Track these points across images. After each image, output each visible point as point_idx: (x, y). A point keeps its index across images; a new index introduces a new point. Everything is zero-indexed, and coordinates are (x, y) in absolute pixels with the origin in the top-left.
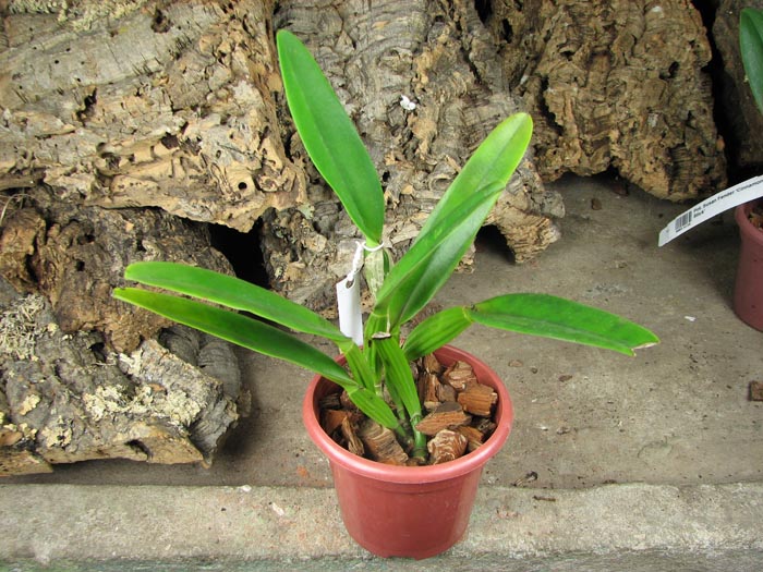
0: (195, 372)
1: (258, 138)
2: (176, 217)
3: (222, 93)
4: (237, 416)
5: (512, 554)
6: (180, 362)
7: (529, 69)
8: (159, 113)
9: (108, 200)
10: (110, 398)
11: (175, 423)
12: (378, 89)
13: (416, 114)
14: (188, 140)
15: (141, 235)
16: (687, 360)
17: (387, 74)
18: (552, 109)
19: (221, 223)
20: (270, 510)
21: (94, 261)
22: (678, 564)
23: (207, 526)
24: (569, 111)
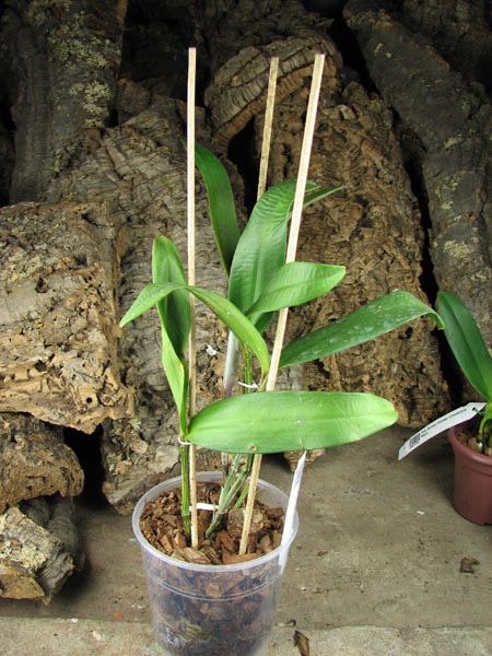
0: (44, 532)
1: (102, 367)
2: (41, 421)
3: (80, 336)
4: (72, 567)
6: (35, 525)
8: (35, 347)
11: (26, 566)
13: (216, 358)
14: (53, 367)
15: (14, 431)
16: (416, 543)
17: (198, 330)
18: (321, 359)
19: (72, 426)
20: (91, 636)
23: (42, 646)
24: (334, 361)
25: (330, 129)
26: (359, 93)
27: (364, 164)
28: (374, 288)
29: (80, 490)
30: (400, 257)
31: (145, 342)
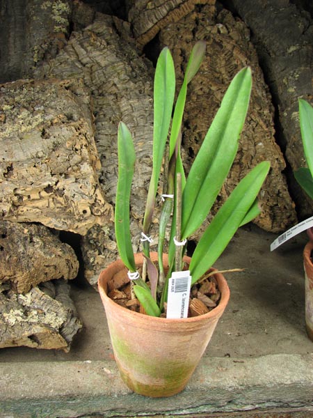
0: (60, 304)
1: (94, 188)
3: (75, 168)
4: (81, 326)
5: (227, 388)
6: (51, 299)
8: (45, 176)
9: (15, 218)
10: (18, 315)
11: (53, 326)
12: (140, 173)
14: (58, 189)
15: (31, 235)
16: (291, 302)
17: (144, 166)
19: (71, 231)
20: (103, 371)
21: (8, 246)
23: (72, 379)
25: (212, 40)
26: (229, 16)
27: (236, 62)
28: (247, 142)
29: (75, 275)
30: (261, 123)
31: (109, 175)
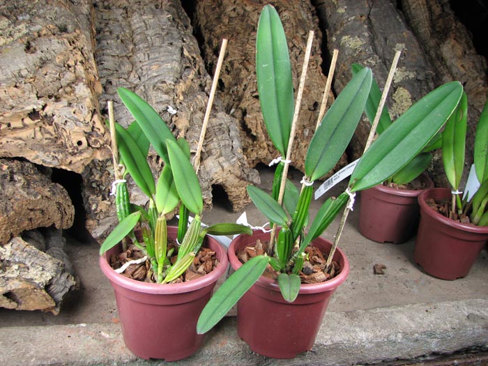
0: (47, 256)
1: (91, 114)
3: (68, 89)
4: (74, 283)
6: (38, 251)
7: (235, 105)
8: (29, 98)
11: (37, 282)
12: (154, 102)
13: (177, 116)
14: (46, 116)
15: (12, 173)
17: (160, 94)
18: (249, 126)
19: (64, 167)
20: (100, 335)
22: (350, 354)
23: (60, 345)
24: (259, 127)
